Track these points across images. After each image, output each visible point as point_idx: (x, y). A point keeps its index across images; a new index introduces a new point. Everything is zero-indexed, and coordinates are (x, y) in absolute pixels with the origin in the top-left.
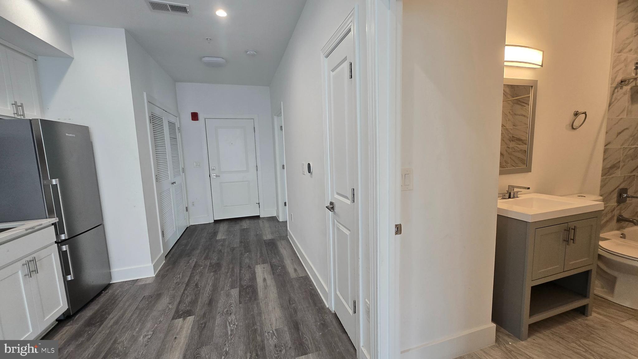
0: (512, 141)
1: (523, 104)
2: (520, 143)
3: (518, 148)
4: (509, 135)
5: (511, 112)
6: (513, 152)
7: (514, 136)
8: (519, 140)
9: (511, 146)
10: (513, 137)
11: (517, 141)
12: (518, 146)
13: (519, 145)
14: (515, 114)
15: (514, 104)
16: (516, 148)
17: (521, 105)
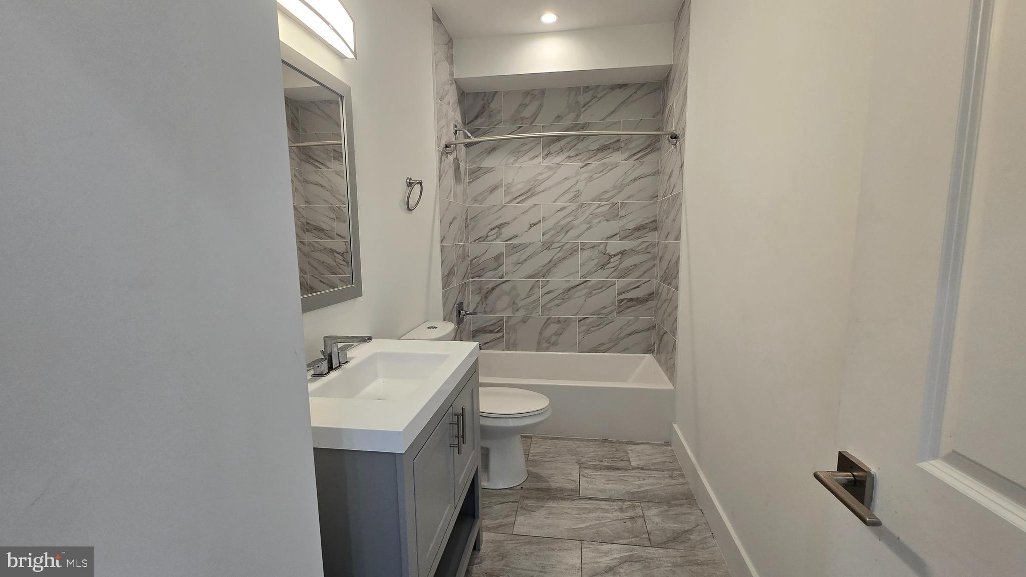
0: (308, 231)
1: (317, 164)
2: (321, 235)
3: (319, 244)
4: (301, 219)
5: (297, 175)
6: (312, 251)
7: (309, 221)
8: (319, 229)
9: (306, 241)
10: (308, 223)
11: (316, 232)
12: (319, 241)
13: (321, 238)
14: (306, 182)
15: (303, 163)
16: (316, 245)
17: (312, 164)
